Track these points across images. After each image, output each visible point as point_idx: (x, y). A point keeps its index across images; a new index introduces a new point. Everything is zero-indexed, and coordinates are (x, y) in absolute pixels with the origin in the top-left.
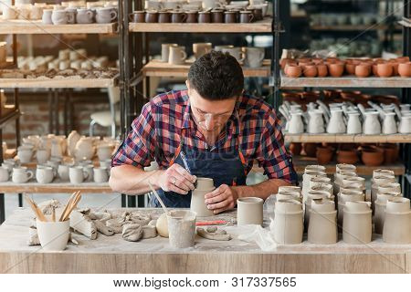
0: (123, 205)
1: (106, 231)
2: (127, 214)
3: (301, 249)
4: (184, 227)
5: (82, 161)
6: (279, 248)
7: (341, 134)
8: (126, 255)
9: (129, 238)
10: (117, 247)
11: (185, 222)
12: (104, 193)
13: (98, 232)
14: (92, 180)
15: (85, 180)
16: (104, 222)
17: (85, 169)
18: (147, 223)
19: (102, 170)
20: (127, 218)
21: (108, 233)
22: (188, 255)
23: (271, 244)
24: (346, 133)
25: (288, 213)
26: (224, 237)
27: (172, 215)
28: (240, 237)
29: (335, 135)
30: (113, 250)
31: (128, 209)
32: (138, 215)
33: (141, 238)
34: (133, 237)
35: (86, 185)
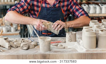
0: (21, 37)
1: (14, 46)
2: (23, 40)
3: (96, 51)
4: (46, 43)
5: (7, 25)
6: (87, 51)
7: (94, 13)
8: (22, 55)
9: (23, 48)
10: (18, 52)
11: (47, 41)
12: (15, 35)
13: (11, 47)
14: (11, 31)
15: (8, 31)
16: (13, 43)
17: (8, 28)
18: (31, 43)
19: (14, 28)
20: (23, 41)
21: (15, 47)
22: (49, 55)
23: (83, 49)
24: (96, 13)
25: (90, 36)
26: (62, 47)
27: (41, 38)
28: (68, 47)
29: (92, 14)
30: (17, 53)
31: (23, 38)
32: (27, 40)
33: (28, 48)
34: (25, 48)
35: (9, 33)
